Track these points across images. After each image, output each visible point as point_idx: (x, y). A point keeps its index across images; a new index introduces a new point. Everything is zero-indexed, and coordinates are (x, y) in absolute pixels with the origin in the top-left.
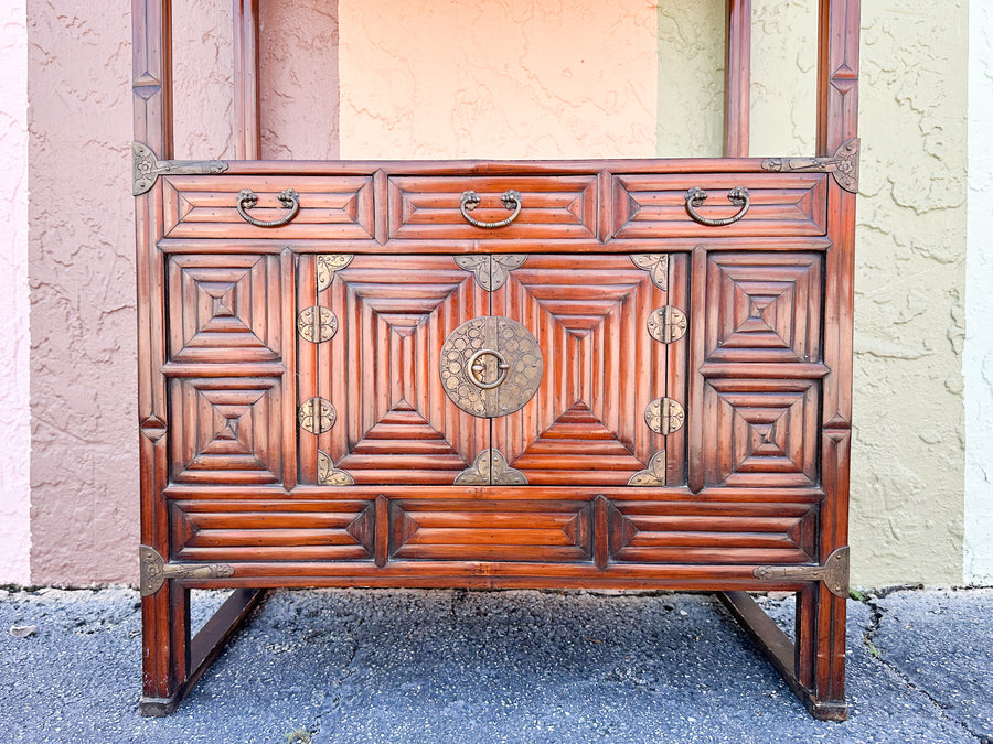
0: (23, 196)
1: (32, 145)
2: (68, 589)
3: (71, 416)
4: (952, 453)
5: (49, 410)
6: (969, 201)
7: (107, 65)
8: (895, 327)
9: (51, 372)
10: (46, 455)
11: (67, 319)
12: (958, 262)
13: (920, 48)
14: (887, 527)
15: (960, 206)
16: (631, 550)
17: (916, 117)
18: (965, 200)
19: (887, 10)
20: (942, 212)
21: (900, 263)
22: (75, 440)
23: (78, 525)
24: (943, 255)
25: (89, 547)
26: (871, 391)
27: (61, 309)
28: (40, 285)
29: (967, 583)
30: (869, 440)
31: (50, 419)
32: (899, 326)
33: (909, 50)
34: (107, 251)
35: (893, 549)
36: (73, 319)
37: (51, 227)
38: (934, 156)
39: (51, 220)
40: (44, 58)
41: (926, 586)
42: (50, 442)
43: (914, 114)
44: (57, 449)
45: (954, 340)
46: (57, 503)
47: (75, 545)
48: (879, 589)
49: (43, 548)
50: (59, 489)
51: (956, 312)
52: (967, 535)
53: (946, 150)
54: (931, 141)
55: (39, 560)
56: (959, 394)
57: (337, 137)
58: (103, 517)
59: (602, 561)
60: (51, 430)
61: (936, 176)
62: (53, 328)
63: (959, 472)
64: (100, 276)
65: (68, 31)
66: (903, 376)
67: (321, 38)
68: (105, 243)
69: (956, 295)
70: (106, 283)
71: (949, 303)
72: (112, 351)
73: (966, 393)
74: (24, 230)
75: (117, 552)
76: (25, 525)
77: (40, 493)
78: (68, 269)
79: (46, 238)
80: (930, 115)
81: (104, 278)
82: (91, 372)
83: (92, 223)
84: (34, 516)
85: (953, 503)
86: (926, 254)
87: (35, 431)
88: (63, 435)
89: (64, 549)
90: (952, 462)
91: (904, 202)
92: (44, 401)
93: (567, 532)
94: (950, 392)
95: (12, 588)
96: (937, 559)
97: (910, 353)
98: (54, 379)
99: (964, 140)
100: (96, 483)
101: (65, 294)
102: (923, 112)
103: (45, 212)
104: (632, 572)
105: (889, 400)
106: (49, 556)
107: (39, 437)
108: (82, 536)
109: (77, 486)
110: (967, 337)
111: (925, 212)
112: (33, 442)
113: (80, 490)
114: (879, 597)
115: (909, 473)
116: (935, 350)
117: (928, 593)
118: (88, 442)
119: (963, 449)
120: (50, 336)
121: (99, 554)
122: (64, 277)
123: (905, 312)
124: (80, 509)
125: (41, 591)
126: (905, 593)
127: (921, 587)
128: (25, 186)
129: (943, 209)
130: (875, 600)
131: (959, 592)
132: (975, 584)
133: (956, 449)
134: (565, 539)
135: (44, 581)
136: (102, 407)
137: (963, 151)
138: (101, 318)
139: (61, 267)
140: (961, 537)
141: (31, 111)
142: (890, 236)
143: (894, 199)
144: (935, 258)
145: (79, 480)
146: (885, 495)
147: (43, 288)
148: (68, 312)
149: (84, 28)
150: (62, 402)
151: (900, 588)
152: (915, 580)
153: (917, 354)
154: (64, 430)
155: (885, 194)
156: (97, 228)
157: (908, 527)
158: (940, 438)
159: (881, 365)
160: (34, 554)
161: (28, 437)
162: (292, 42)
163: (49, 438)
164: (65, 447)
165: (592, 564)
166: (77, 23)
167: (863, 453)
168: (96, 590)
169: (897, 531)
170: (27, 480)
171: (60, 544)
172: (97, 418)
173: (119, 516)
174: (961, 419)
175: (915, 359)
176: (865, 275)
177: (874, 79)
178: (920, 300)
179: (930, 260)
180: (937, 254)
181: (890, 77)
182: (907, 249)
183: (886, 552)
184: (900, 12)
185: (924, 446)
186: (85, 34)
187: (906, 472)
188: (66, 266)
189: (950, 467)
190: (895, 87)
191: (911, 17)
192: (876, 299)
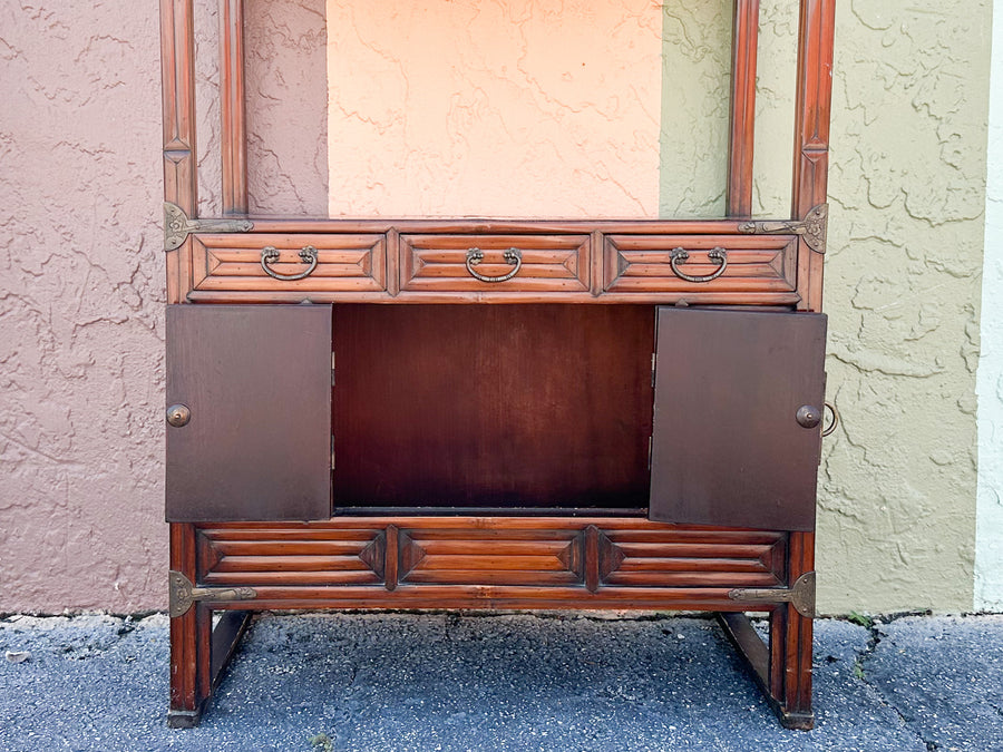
2: (40, 616)
3: (42, 434)
4: (963, 476)
5: (19, 428)
6: (987, 212)
7: (77, 61)
8: (905, 345)
9: (20, 388)
10: (16, 475)
11: (38, 332)
12: (975, 277)
13: (939, 49)
14: (895, 550)
15: (978, 218)
16: (619, 575)
17: (935, 124)
18: (983, 211)
19: (907, 9)
20: (958, 225)
21: (912, 278)
22: (47, 460)
23: (51, 548)
24: (958, 269)
25: (62, 572)
26: (880, 410)
27: (31, 322)
28: (8, 295)
29: (977, 608)
30: (878, 461)
31: (19, 438)
32: (911, 343)
33: (929, 52)
34: (78, 259)
35: (900, 573)
36: (44, 332)
37: (19, 234)
38: (951, 165)
39: (18, 227)
40: (9, 53)
41: (934, 612)
42: (19, 462)
43: (931, 120)
44: (27, 469)
45: (968, 357)
46: (28, 526)
47: (47, 570)
48: (886, 614)
49: (13, 574)
50: (29, 511)
51: (971, 328)
52: (978, 560)
53: (964, 158)
54: (948, 149)
55: (8, 585)
56: (972, 413)
57: (325, 142)
58: (78, 540)
59: (592, 585)
60: (21, 449)
61: (952, 186)
62: (22, 341)
63: (971, 494)
64: (74, 287)
65: (34, 22)
66: (913, 395)
67: (308, 36)
68: (78, 252)
69: (972, 311)
70: (79, 294)
71: (963, 319)
72: (87, 366)
73: (979, 413)
75: (92, 576)
77: (9, 515)
78: (37, 279)
79: (14, 246)
80: (948, 121)
81: (78, 289)
82: (64, 388)
83: (63, 231)
85: (965, 526)
86: (940, 268)
88: (34, 455)
89: (35, 574)
90: (963, 484)
91: (918, 213)
92: (12, 419)
93: (561, 558)
94: (962, 411)
96: (947, 584)
97: (920, 371)
98: (24, 396)
99: (983, 149)
100: (70, 505)
101: (36, 307)
102: (941, 119)
103: (12, 217)
104: (619, 594)
105: (898, 418)
106: (18, 581)
107: (7, 456)
108: (55, 561)
109: (49, 508)
110: (982, 354)
111: (939, 224)
113: (52, 512)
114: (884, 623)
115: (918, 496)
116: (947, 368)
117: (936, 619)
118: (61, 462)
119: (976, 470)
120: (19, 349)
121: (72, 579)
122: (34, 287)
123: (917, 328)
124: (52, 533)
125: (13, 618)
126: (912, 619)
127: (929, 613)
129: (960, 221)
130: (880, 626)
131: (968, 619)
132: (987, 610)
133: (967, 470)
134: (560, 565)
135: (14, 608)
136: (75, 425)
137: (983, 160)
138: (74, 331)
139: (30, 276)
140: (972, 562)
142: (903, 250)
143: (908, 211)
144: (950, 273)
145: (52, 501)
146: (893, 518)
147: (11, 299)
148: (39, 325)
149: (52, 20)
150: (33, 420)
151: (908, 614)
152: (923, 606)
153: (928, 372)
154: (35, 450)
155: (898, 205)
156: (69, 236)
157: (917, 551)
158: (951, 459)
159: (891, 383)
162: (277, 40)
163: (19, 458)
164: (36, 467)
165: (583, 588)
166: (44, 14)
167: (870, 474)
168: (70, 617)
169: (905, 555)
171: (30, 569)
172: (71, 436)
173: (94, 540)
174: (974, 440)
175: (926, 377)
176: (875, 290)
177: (890, 83)
178: (933, 316)
179: (945, 274)
180: (952, 268)
181: (907, 81)
182: (921, 263)
183: (892, 577)
184: (920, 11)
185: (936, 468)
186: (52, 27)
187: (915, 494)
188: (36, 276)
189: (962, 490)
190: (912, 92)
191: (932, 17)
192: (887, 314)
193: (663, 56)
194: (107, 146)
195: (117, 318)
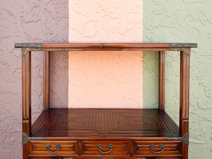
3: (3, 157)
7: (13, 74)
11: (3, 134)
13: (204, 71)
17: (204, 87)
19: (197, 62)
20: (209, 110)
21: (200, 122)
26: (193, 152)
27: (1, 132)
32: (200, 136)
33: (202, 72)
34: (12, 118)
38: (208, 96)
43: (203, 87)
53: (211, 95)
54: (207, 93)
57: (68, 91)
61: (208, 101)
64: (11, 124)
65: (3, 65)
66: (201, 148)
67: (64, 67)
68: (12, 116)
70: (12, 126)
72: (13, 142)
80: (207, 87)
81: (12, 124)
82: (8, 147)
83: (9, 111)
86: (206, 119)
91: (201, 107)
97: (202, 142)
101: (2, 128)
102: (205, 86)
105: (197, 153)
111: (206, 110)
116: (208, 142)
122: (2, 124)
123: (201, 133)
129: (210, 109)
136: (11, 155)
138: (11, 134)
139: (1, 121)
142: (197, 115)
143: (199, 107)
144: (208, 121)
148: (3, 132)
150: (2, 154)
153: (204, 143)
155: (196, 105)
159: (196, 145)
162: (57, 68)
166: (6, 63)
172: (10, 158)
175: (204, 144)
176: (192, 124)
177: (194, 78)
178: (205, 130)
179: (207, 121)
180: (209, 119)
181: (197, 78)
182: (202, 118)
184: (200, 63)
186: (7, 66)
188: (3, 121)
190: (199, 80)
191: (202, 64)
192: (194, 130)
193: (143, 72)
194: (19, 92)
195: (20, 131)
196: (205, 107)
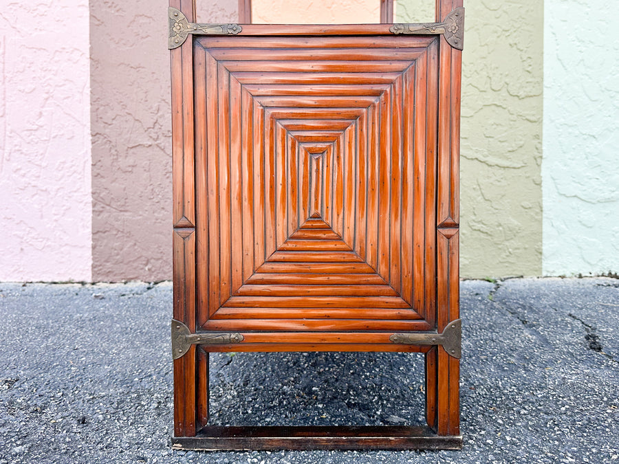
0: (88, 91)
1: (92, 66)
2: (111, 283)
3: (112, 198)
4: (537, 213)
5: (101, 196)
6: (544, 93)
7: (129, 26)
8: (509, 154)
9: (102, 177)
10: (99, 218)
11: (110, 151)
12: (539, 122)
13: (520, 19)
14: (506, 248)
15: (540, 95)
17: (519, 53)
18: (542, 92)
20: (531, 98)
21: (512, 123)
22: (114, 210)
23: (116, 252)
24: (532, 119)
25: (121, 262)
27: (107, 146)
28: (97, 134)
29: (544, 274)
30: (497, 207)
31: (101, 200)
32: (511, 153)
34: (129, 117)
35: (509, 259)
36: (113, 151)
37: (102, 105)
38: (527, 71)
39: (102, 102)
40: (97, 23)
41: (524, 276)
42: (101, 212)
43: (518, 51)
44: (105, 215)
45: (538, 159)
46: (105, 241)
47: (114, 262)
48: (502, 278)
49: (98, 264)
50: (106, 234)
51: (538, 145)
52: (544, 252)
53: (533, 68)
54: (526, 64)
55: (96, 269)
56: (539, 185)
58: (129, 248)
60: (102, 205)
61: (528, 80)
62: (103, 155)
63: (540, 222)
64: (127, 130)
65: (109, 9)
66: (513, 176)
68: (129, 114)
69: (538, 137)
70: (129, 133)
71: (535, 141)
72: (133, 166)
73: (542, 184)
74: (88, 108)
75: (135, 265)
76: (89, 253)
77: (97, 236)
78: (110, 127)
79: (99, 111)
80: (525, 52)
81: (129, 131)
82: (122, 177)
83: (122, 104)
84: (94, 247)
85: (538, 235)
86: (524, 118)
87: (94, 205)
88: (108, 208)
89: (108, 264)
90: (536, 217)
91: (513, 93)
92: (98, 191)
94: (535, 184)
95: (83, 283)
96: (530, 263)
97: (515, 165)
98: (103, 180)
99: (541, 64)
100: (125, 231)
101: (109, 139)
102: (522, 50)
103: (99, 98)
105: (506, 187)
106: (101, 267)
107: (96, 209)
108: (118, 257)
109: (115, 233)
110: (544, 157)
111: (523, 98)
112: (93, 211)
113: (116, 234)
114: (502, 281)
115: (516, 223)
116: (528, 164)
117: (525, 279)
118: (121, 211)
119: (542, 211)
120: (102, 159)
121: (126, 266)
122: (109, 130)
123: (514, 145)
124: (117, 244)
125: (98, 284)
126: (514, 279)
127: (522, 277)
128: (88, 85)
129: (531, 96)
130: (499, 282)
131: (540, 279)
132: (548, 275)
133: (538, 211)
135: (99, 279)
136: (128, 194)
137: (542, 69)
138: (127, 150)
139: (107, 125)
140: (541, 253)
141: (91, 49)
143: (509, 92)
144: (528, 120)
145: (116, 229)
146: (505, 233)
147: (98, 136)
148: (111, 148)
149: (118, 8)
150: (108, 191)
151: (513, 277)
152: (520, 274)
153: (519, 166)
154: (109, 205)
155: (504, 89)
156: (124, 107)
157: (516, 249)
158: (531, 206)
159: (502, 171)
160: (93, 267)
161: (90, 209)
163: (101, 209)
164: (109, 214)
166: (114, 5)
167: (494, 213)
168: (125, 283)
169: (511, 251)
170: (90, 230)
171: (107, 261)
172: (126, 199)
173: (136, 247)
174: (541, 197)
175: (519, 168)
176: (495, 129)
177: (499, 34)
178: (521, 140)
179: (526, 121)
180: (529, 118)
181: (507, 34)
182: (515, 116)
183: (506, 260)
185: (523, 210)
186: (118, 11)
187: (515, 222)
188: (110, 125)
189: (536, 220)
190: (509, 38)
192: (500, 139)
195: (147, 144)
196: (522, 94)
